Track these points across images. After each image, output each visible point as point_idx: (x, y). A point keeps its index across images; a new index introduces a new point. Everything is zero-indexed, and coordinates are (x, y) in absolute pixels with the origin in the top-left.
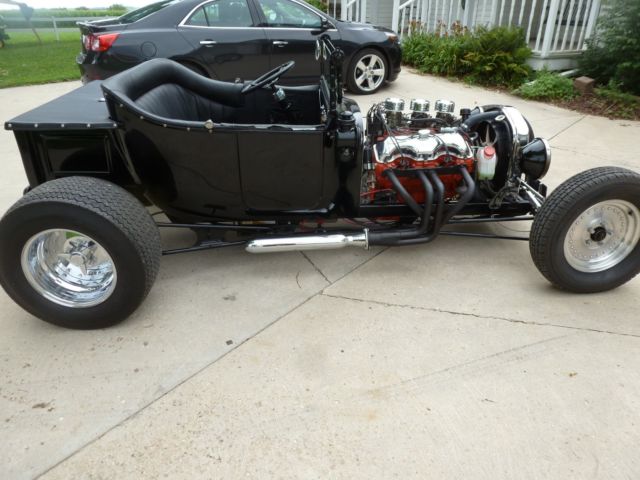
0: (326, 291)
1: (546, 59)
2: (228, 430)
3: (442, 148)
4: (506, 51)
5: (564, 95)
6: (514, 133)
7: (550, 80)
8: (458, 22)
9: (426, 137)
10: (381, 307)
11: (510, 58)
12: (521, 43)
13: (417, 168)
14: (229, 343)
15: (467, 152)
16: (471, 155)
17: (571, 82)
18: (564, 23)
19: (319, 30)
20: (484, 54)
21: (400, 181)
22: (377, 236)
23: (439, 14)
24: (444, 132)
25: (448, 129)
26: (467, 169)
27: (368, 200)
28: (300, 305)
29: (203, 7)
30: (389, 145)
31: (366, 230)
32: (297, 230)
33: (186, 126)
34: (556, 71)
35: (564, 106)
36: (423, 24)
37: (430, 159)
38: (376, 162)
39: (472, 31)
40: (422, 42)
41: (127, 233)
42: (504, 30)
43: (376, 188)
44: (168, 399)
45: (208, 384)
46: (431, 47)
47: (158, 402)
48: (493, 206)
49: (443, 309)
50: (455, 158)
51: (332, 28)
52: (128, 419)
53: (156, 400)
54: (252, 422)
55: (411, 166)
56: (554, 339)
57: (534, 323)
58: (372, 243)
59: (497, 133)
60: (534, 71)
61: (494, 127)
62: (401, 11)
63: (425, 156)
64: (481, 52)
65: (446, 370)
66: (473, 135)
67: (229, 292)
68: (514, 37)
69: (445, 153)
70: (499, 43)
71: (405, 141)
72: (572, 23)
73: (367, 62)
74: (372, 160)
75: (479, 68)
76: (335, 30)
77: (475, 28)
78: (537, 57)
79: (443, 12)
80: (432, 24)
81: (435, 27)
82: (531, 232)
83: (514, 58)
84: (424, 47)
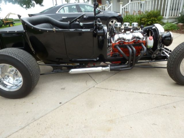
0: (96, 86)
1: (168, 19)
2: (54, 134)
3: (134, 37)
4: (155, 17)
5: (174, 29)
6: (159, 32)
7: (169, 25)
8: (140, 10)
9: (129, 34)
10: (115, 91)
11: (156, 19)
12: (159, 15)
13: (126, 44)
14: (60, 103)
15: (143, 38)
16: (145, 39)
17: (176, 25)
18: (172, 10)
19: (98, 13)
20: (148, 19)
21: (121, 49)
22: (113, 67)
23: (134, 9)
24: (135, 32)
25: (136, 31)
26: (143, 44)
27: (110, 56)
28: (86, 91)
29: (63, 8)
30: (116, 37)
31: (109, 65)
32: (87, 66)
33: (47, 30)
34: (171, 23)
35: (174, 32)
36: (129, 12)
37: (130, 41)
38: (112, 43)
39: (144, 12)
40: (129, 17)
41: (25, 65)
42: (154, 11)
43: (113, 52)
44: (35, 123)
45: (51, 117)
46: (132, 18)
47: (32, 124)
48: (153, 57)
49: (137, 92)
50: (139, 41)
51: (101, 12)
52: (20, 130)
53: (32, 123)
54: (64, 131)
55: (124, 44)
56: (179, 101)
57: (170, 96)
58: (111, 70)
59: (153, 33)
60: (164, 23)
61: (152, 31)
62: (122, 9)
63: (129, 40)
64: (147, 18)
65: (138, 113)
66: (145, 34)
67: (63, 87)
68: (157, 13)
69: (135, 39)
70: (152, 15)
71: (121, 36)
72: (175, 10)
73: (112, 22)
74: (111, 42)
75: (146, 23)
76: (102, 13)
77: (145, 12)
78: (165, 19)
79: (135, 8)
80: (132, 12)
81: (133, 13)
82: (167, 65)
83: (158, 20)
84: (129, 18)
